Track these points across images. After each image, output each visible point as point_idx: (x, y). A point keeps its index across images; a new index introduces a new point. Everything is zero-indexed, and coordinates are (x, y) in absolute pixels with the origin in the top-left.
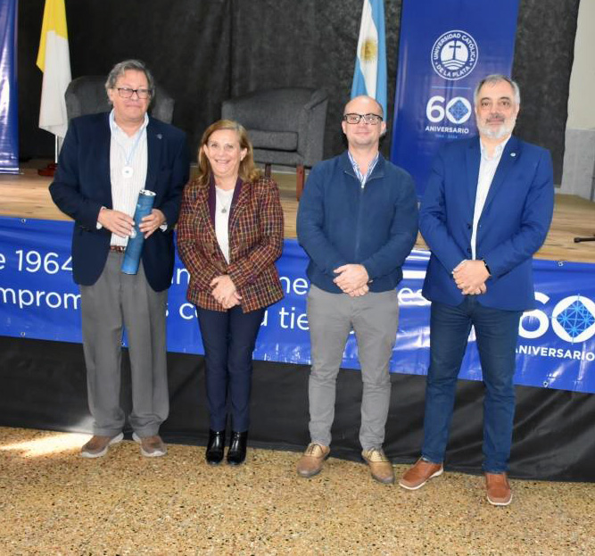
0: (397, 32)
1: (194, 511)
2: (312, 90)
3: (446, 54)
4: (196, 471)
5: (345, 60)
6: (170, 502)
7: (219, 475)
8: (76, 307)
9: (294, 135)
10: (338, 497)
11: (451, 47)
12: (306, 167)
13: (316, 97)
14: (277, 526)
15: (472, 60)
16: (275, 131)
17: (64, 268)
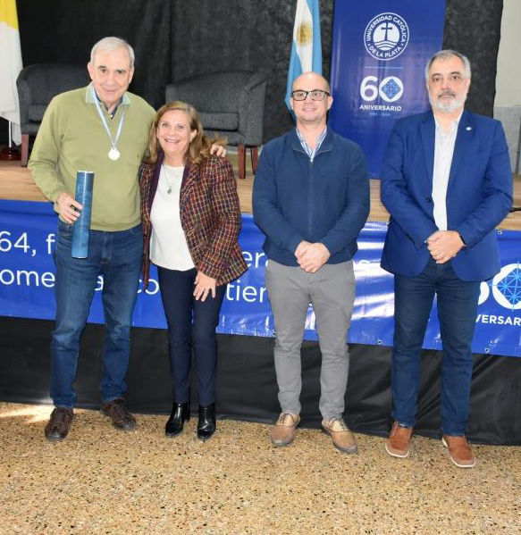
0: (331, 15)
1: (146, 480)
2: (251, 73)
3: (379, 35)
4: (148, 440)
5: (281, 43)
6: (123, 471)
7: (170, 444)
8: (28, 283)
9: (235, 115)
10: (287, 464)
11: (383, 28)
12: (247, 146)
13: (255, 80)
14: (229, 494)
15: (403, 40)
16: (217, 112)
17: (16, 245)
